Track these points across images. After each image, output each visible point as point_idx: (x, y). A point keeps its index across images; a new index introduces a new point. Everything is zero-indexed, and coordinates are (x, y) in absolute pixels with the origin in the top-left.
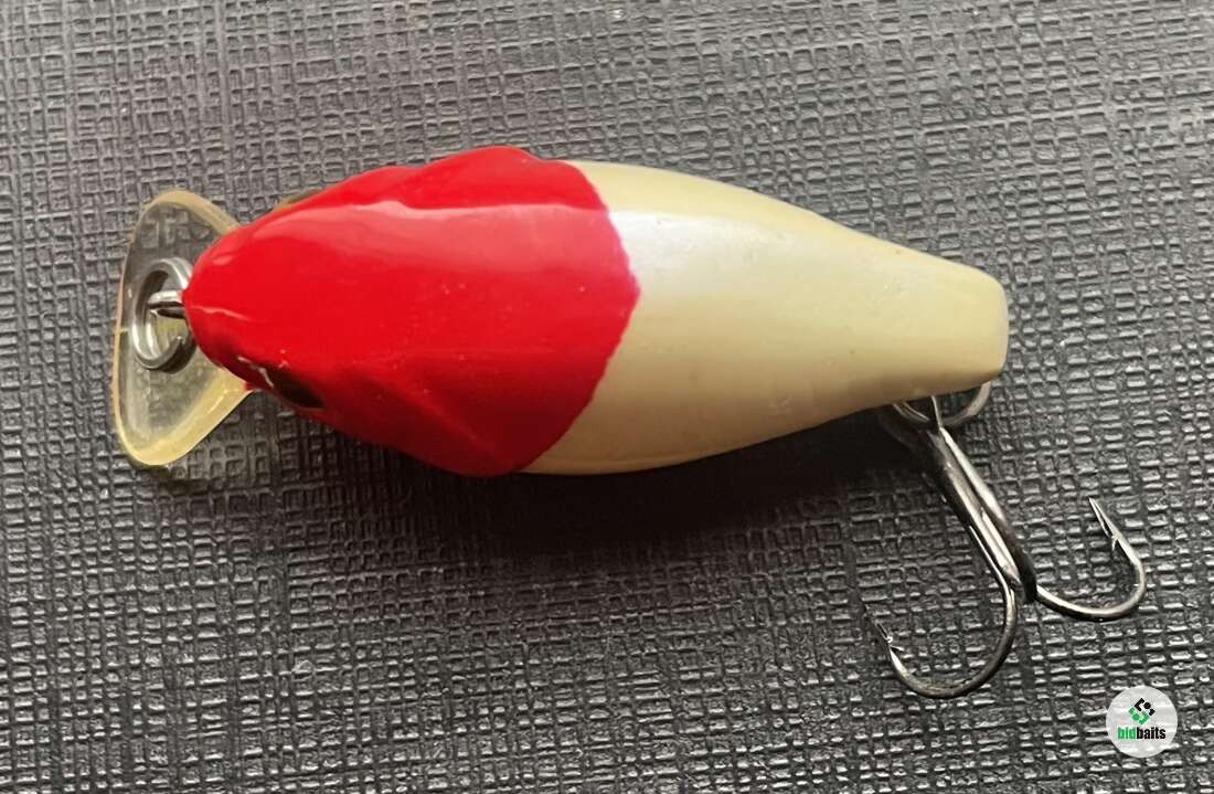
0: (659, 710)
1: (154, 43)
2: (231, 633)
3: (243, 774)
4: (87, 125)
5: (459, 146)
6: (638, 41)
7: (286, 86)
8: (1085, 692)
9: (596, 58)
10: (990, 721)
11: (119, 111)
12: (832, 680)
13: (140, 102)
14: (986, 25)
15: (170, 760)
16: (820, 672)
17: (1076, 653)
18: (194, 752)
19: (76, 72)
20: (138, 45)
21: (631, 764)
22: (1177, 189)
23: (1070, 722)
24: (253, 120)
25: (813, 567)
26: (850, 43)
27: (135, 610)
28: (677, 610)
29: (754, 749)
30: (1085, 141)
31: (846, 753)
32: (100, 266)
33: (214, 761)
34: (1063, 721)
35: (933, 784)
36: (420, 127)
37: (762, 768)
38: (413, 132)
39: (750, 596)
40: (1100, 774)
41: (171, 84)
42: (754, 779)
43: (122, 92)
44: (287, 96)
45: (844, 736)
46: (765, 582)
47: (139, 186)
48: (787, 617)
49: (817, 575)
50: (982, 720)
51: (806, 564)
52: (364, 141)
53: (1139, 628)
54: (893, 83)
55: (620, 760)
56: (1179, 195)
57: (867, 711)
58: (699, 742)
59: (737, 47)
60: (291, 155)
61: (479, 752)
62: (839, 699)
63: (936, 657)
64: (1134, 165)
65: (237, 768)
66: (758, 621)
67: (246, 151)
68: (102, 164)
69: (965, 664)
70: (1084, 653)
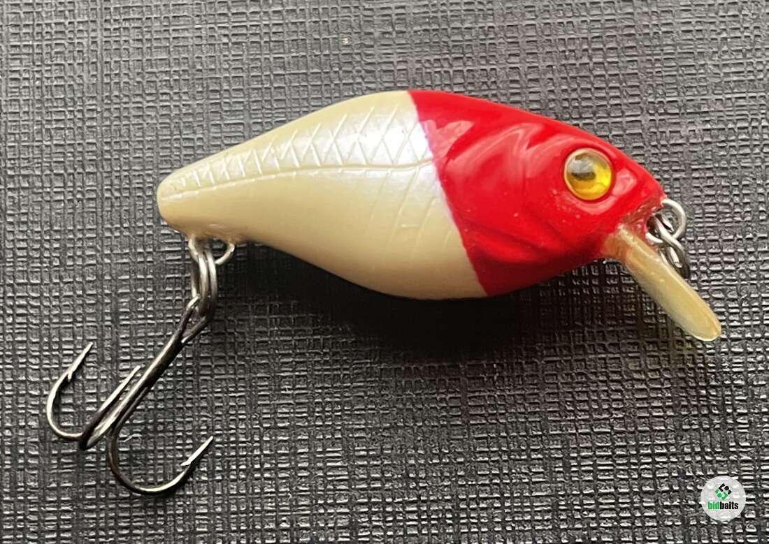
0: (340, 473)
1: (58, 42)
2: (82, 410)
3: (84, 497)
4: (14, 90)
5: (242, 117)
6: (358, 58)
7: (138, 74)
8: (601, 478)
9: (331, 67)
10: (541, 491)
11: (34, 82)
12: (448, 461)
13: (48, 78)
14: (573, 62)
15: (39, 485)
16: (441, 455)
17: (597, 453)
18: (54, 481)
19: (10, 57)
20: (49, 42)
21: (320, 505)
22: (683, 171)
23: (591, 495)
24: (116, 93)
25: (441, 391)
26: (488, 68)
27: (24, 392)
28: (356, 412)
29: (397, 500)
30: (629, 138)
31: (453, 507)
32: (16, 179)
33: (67, 487)
34: (587, 494)
35: (504, 528)
36: (219, 103)
37: (401, 512)
38: (214, 106)
39: (401, 406)
40: (606, 528)
41: (67, 67)
42: (395, 518)
43: (37, 71)
44: (138, 79)
45: (452, 496)
46: (411, 399)
47: (44, 130)
48: (423, 422)
49: (443, 396)
50: (536, 491)
51: (438, 389)
52: (184, 111)
53: (637, 441)
54: (513, 94)
55: (314, 502)
56: (683, 175)
57: (467, 481)
58: (363, 494)
59: (418, 66)
60: (139, 116)
61: (228, 492)
62: (451, 473)
63: (512, 451)
64: (657, 154)
65: (81, 493)
66: (405, 422)
67: (110, 112)
68: (21, 115)
69: (529, 456)
70: (603, 453)
